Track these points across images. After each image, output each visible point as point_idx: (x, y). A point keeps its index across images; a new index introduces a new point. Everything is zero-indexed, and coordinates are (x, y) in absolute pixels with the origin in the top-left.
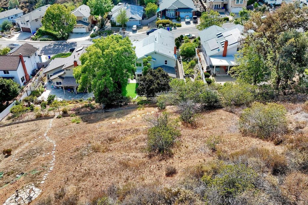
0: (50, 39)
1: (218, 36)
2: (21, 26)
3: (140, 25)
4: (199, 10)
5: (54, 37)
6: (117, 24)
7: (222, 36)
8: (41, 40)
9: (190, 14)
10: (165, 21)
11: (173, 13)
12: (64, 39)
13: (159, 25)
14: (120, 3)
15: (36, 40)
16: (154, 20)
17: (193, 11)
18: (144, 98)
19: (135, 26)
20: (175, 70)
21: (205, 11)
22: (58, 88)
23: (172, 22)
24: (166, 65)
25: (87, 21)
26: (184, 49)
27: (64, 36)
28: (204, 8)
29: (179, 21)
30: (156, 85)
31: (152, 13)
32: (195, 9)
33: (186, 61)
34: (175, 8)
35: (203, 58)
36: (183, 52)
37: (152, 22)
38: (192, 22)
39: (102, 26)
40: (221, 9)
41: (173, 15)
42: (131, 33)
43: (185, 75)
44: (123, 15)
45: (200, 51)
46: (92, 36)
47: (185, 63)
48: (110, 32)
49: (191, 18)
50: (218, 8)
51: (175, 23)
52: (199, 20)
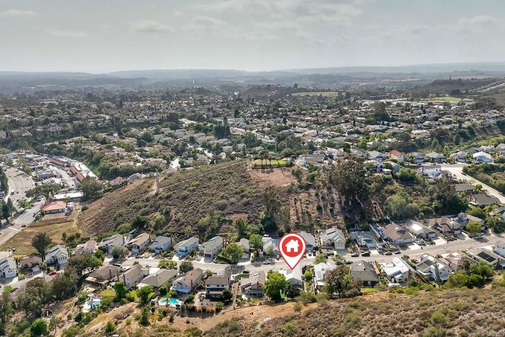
0: (227, 263)
2: (205, 252)
4: (317, 246)
5: (229, 262)
6: (267, 254)
8: (220, 264)
9: (312, 249)
12: (236, 263)
14: (265, 235)
15: (217, 263)
17: (313, 247)
18: (290, 299)
20: (302, 287)
21: (321, 247)
22: (248, 294)
24: (298, 284)
25: (248, 251)
27: (235, 261)
28: (321, 244)
30: (294, 294)
32: (315, 245)
33: (307, 281)
35: (315, 281)
36: (306, 277)
38: (312, 254)
40: (330, 246)
42: (276, 261)
43: (307, 289)
44: (271, 249)
45: (315, 276)
46: (252, 262)
47: (307, 283)
48: (263, 260)
49: (312, 251)
52: (317, 253)
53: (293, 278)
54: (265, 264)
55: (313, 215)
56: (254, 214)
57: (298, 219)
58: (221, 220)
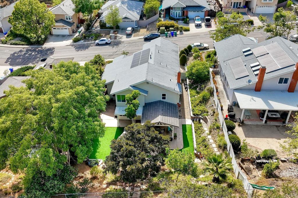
0: (23, 43)
1: (246, 54)
3: (137, 27)
4: (213, 9)
5: (28, 41)
6: (108, 25)
7: (252, 54)
8: (11, 44)
9: (202, 14)
10: (168, 22)
11: (179, 12)
12: (39, 43)
13: (161, 28)
15: (6, 43)
16: (155, 21)
17: (205, 10)
19: (130, 29)
21: (221, 10)
23: (177, 25)
24: (164, 100)
25: (71, 20)
26: (193, 71)
27: (40, 39)
28: (220, 6)
29: (187, 23)
31: (152, 12)
32: (208, 8)
33: (195, 88)
34: (182, 6)
35: (221, 87)
36: (191, 74)
37: (152, 23)
38: (203, 24)
39: (89, 27)
40: (242, 8)
41: (179, 15)
42: (124, 38)
43: (194, 115)
44: (114, 14)
45: (216, 73)
46: (76, 41)
47: (194, 92)
48: (98, 36)
49: (202, 20)
50: (238, 6)
51: (182, 26)
52: (213, 22)
53: (148, 83)
54: (98, 45)
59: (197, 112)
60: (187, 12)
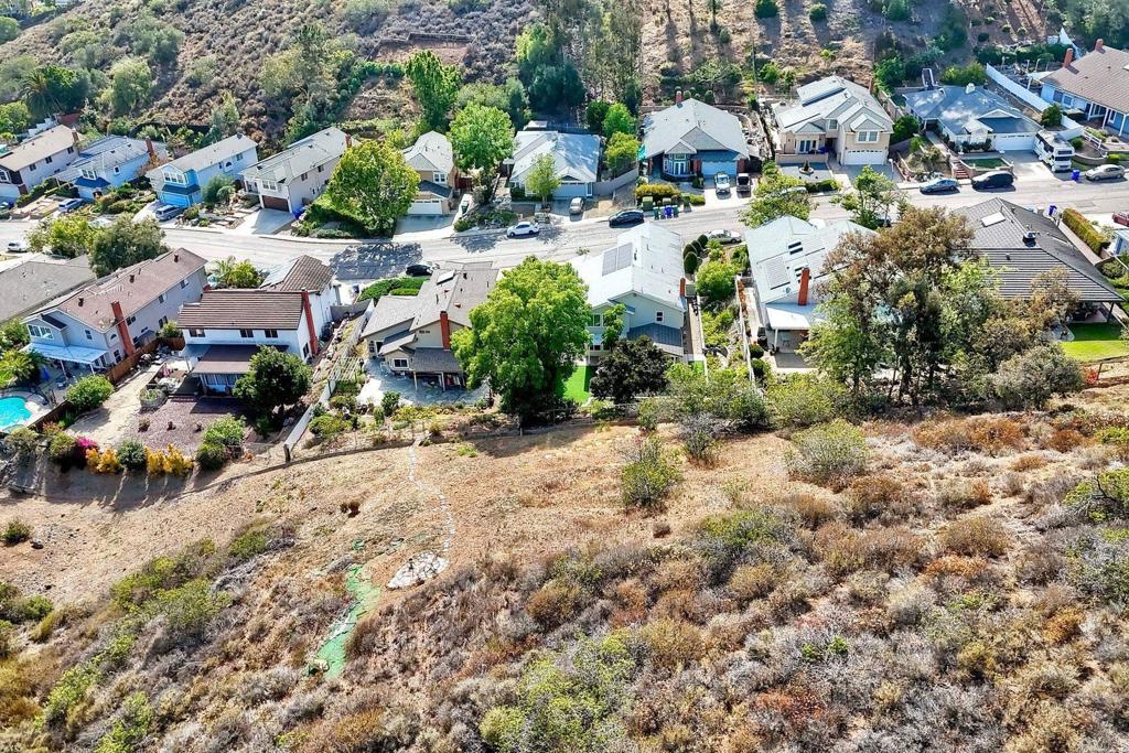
0: (347, 234)
1: (792, 249)
2: (263, 192)
3: (592, 195)
4: (757, 155)
5: (357, 230)
6: (528, 193)
7: (801, 249)
8: (320, 237)
9: (732, 167)
10: (659, 187)
11: (682, 164)
12: (385, 233)
13: (645, 199)
14: (532, 124)
15: (307, 235)
16: (630, 184)
17: (738, 158)
18: (608, 404)
19: (577, 201)
20: (681, 336)
21: (773, 158)
22: (397, 374)
23: (679, 191)
24: (659, 322)
25: (445, 182)
26: (708, 280)
27: (385, 226)
28: (772, 146)
29: (699, 187)
30: (636, 377)
31: (624, 163)
32: (746, 152)
33: (711, 309)
34: (689, 152)
35: (751, 305)
36: (705, 286)
37: (624, 187)
38: (734, 191)
39: (486, 199)
40: (818, 153)
41: (682, 168)
42: (566, 222)
43: (707, 346)
44: (545, 171)
45: (748, 284)
46: (461, 228)
47: (708, 316)
48: (507, 218)
49: (732, 178)
50: (811, 148)
51: (687, 194)
52: (754, 185)
53: (635, 295)
54: (513, 236)
55: (737, 40)
56: (492, 45)
57: (675, 55)
58: (356, 69)
59: (712, 342)
60: (700, 163)
